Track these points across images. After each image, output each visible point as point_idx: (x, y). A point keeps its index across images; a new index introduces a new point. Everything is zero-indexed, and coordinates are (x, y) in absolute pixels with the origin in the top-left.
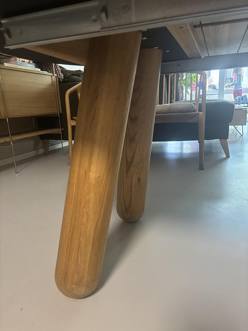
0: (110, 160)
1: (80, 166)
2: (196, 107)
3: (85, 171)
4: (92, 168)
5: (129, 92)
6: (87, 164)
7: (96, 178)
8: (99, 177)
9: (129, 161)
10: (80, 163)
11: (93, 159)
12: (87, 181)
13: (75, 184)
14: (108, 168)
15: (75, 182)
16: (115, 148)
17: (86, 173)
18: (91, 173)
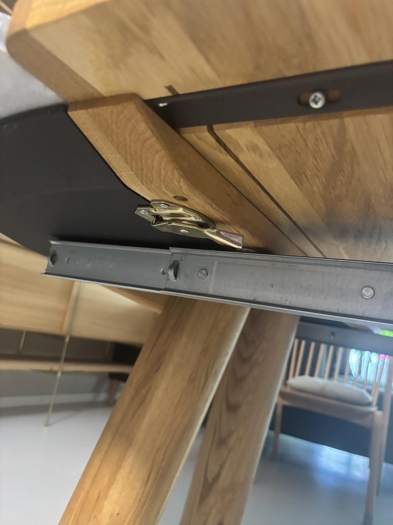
0: (149, 485)
1: (94, 481)
2: (372, 398)
3: (99, 495)
4: (111, 493)
5: (216, 373)
6: (106, 480)
7: (111, 515)
8: (118, 514)
9: (210, 480)
10: (96, 476)
11: (119, 474)
12: (95, 516)
13: (74, 512)
14: (139, 502)
15: (76, 508)
16: (164, 464)
17: (98, 497)
18: (106, 502)
